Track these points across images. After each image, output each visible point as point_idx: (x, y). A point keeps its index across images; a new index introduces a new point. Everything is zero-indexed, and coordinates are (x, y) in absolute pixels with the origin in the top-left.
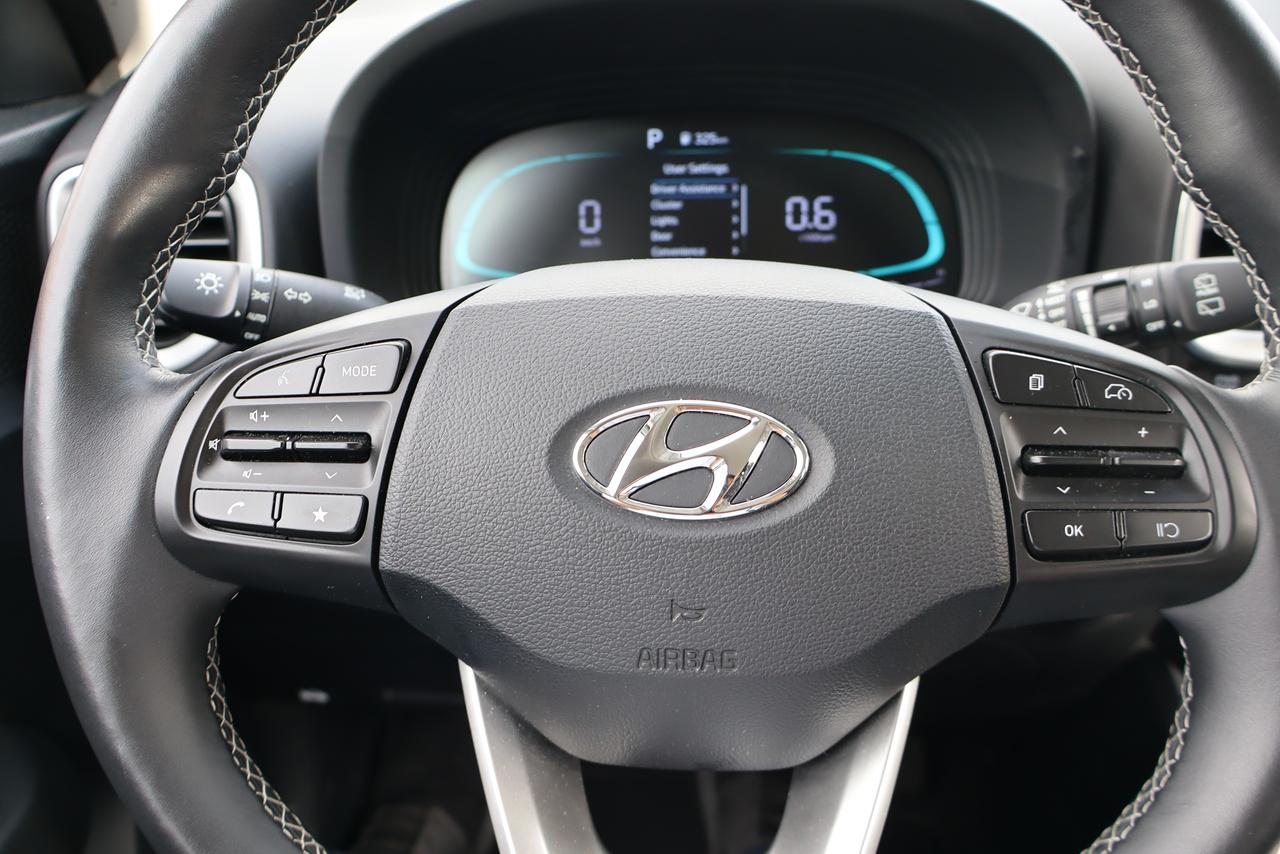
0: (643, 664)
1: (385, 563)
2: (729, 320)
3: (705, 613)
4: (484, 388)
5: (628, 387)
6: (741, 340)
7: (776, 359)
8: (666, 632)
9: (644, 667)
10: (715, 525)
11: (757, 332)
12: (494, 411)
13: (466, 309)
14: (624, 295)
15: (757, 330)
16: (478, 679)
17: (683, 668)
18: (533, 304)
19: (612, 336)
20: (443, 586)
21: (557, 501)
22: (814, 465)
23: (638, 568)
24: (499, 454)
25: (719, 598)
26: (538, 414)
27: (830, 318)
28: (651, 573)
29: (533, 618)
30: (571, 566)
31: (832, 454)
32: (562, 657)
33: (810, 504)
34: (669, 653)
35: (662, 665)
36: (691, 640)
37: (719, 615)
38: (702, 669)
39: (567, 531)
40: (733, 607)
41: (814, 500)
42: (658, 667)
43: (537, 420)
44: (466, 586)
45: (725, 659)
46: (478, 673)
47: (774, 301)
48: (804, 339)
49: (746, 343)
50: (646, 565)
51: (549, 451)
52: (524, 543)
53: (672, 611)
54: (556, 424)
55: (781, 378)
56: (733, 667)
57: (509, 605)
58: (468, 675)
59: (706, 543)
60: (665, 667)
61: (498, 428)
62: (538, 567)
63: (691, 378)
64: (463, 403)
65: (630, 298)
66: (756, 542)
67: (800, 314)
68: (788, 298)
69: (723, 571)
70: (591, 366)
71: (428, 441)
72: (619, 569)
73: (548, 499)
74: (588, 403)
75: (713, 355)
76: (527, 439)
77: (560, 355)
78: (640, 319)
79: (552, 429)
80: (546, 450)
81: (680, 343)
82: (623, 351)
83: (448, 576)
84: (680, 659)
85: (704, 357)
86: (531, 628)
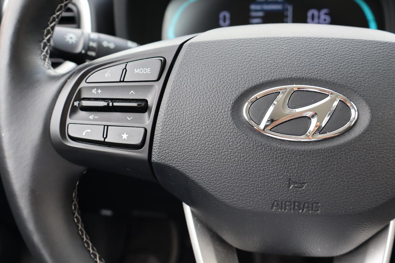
0: (274, 208)
1: (154, 158)
2: (317, 48)
3: (306, 185)
4: (201, 79)
5: (269, 79)
6: (323, 57)
7: (340, 66)
8: (286, 194)
9: (275, 209)
10: (311, 144)
11: (331, 53)
12: (205, 89)
13: (191, 43)
14: (265, 37)
15: (330, 52)
16: (192, 212)
17: (294, 210)
18: (222, 41)
19: (261, 55)
20: (181, 170)
21: (236, 131)
22: (360, 116)
23: (274, 163)
24: (208, 109)
25: (313, 178)
26: (227, 91)
27: (365, 47)
28: (280, 166)
29: (223, 185)
30: (242, 162)
31: (369, 111)
32: (236, 204)
33: (358, 134)
34: (287, 203)
35: (283, 208)
36: (298, 197)
37: (312, 186)
38: (303, 211)
39: (240, 145)
40: (319, 182)
41: (360, 133)
42: (282, 209)
43: (226, 93)
44: (192, 170)
45: (314, 207)
46: (193, 209)
47: (337, 40)
48: (354, 57)
49: (326, 58)
50: (278, 162)
51: (232, 109)
52: (220, 151)
53: (289, 184)
54: (235, 96)
55: (343, 75)
56: (318, 210)
57: (212, 179)
58: (187, 210)
59: (307, 152)
60: (285, 210)
61: (208, 97)
62: (226, 162)
63: (299, 75)
64: (191, 86)
65: (268, 38)
66: (331, 152)
67: (351, 45)
68: (344, 38)
69: (315, 166)
70: (251, 69)
71: (175, 103)
72: (264, 164)
73: (232, 130)
74: (250, 86)
75: (309, 64)
76: (222, 102)
77: (237, 64)
78: (273, 47)
79: (233, 98)
80: (231, 108)
81: (294, 59)
82: (266, 62)
83: (184, 165)
84: (292, 206)
85: (306, 65)
86: (222, 190)
